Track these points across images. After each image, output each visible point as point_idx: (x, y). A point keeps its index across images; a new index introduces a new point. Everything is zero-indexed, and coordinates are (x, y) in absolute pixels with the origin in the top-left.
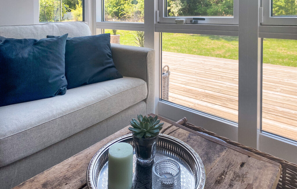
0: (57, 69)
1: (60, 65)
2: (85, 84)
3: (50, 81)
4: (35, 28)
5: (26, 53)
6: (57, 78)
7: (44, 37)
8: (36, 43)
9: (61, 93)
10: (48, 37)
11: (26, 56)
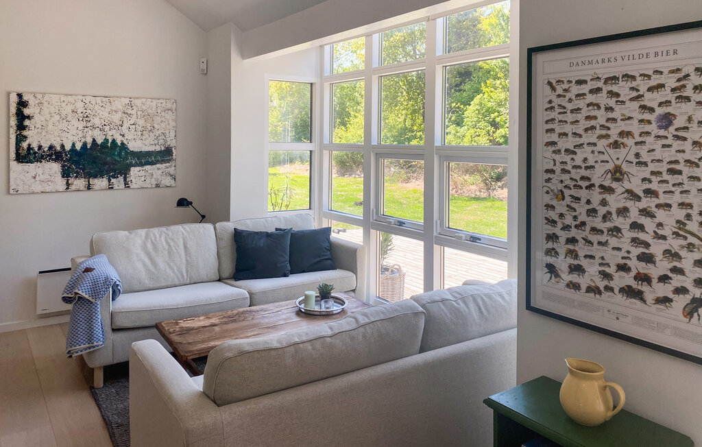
0: (283, 256)
1: (286, 254)
2: (304, 272)
3: (278, 265)
4: (266, 221)
5: (262, 242)
6: (283, 264)
7: (273, 230)
8: (268, 235)
9: (285, 275)
10: (277, 229)
11: (262, 245)
